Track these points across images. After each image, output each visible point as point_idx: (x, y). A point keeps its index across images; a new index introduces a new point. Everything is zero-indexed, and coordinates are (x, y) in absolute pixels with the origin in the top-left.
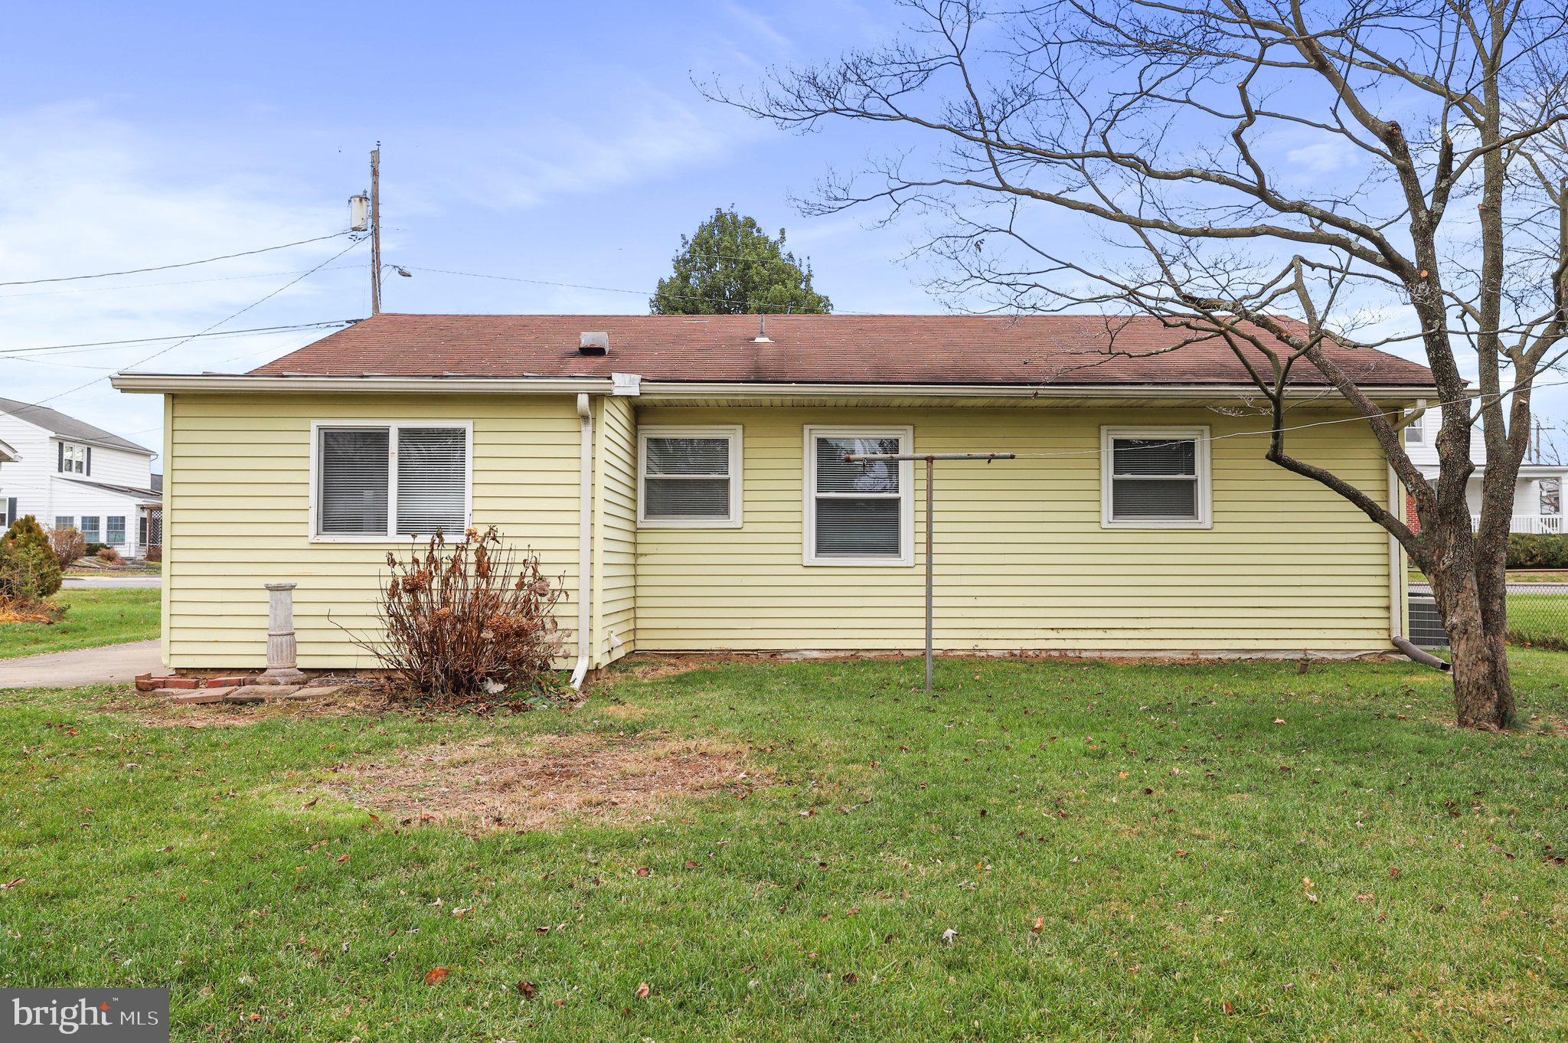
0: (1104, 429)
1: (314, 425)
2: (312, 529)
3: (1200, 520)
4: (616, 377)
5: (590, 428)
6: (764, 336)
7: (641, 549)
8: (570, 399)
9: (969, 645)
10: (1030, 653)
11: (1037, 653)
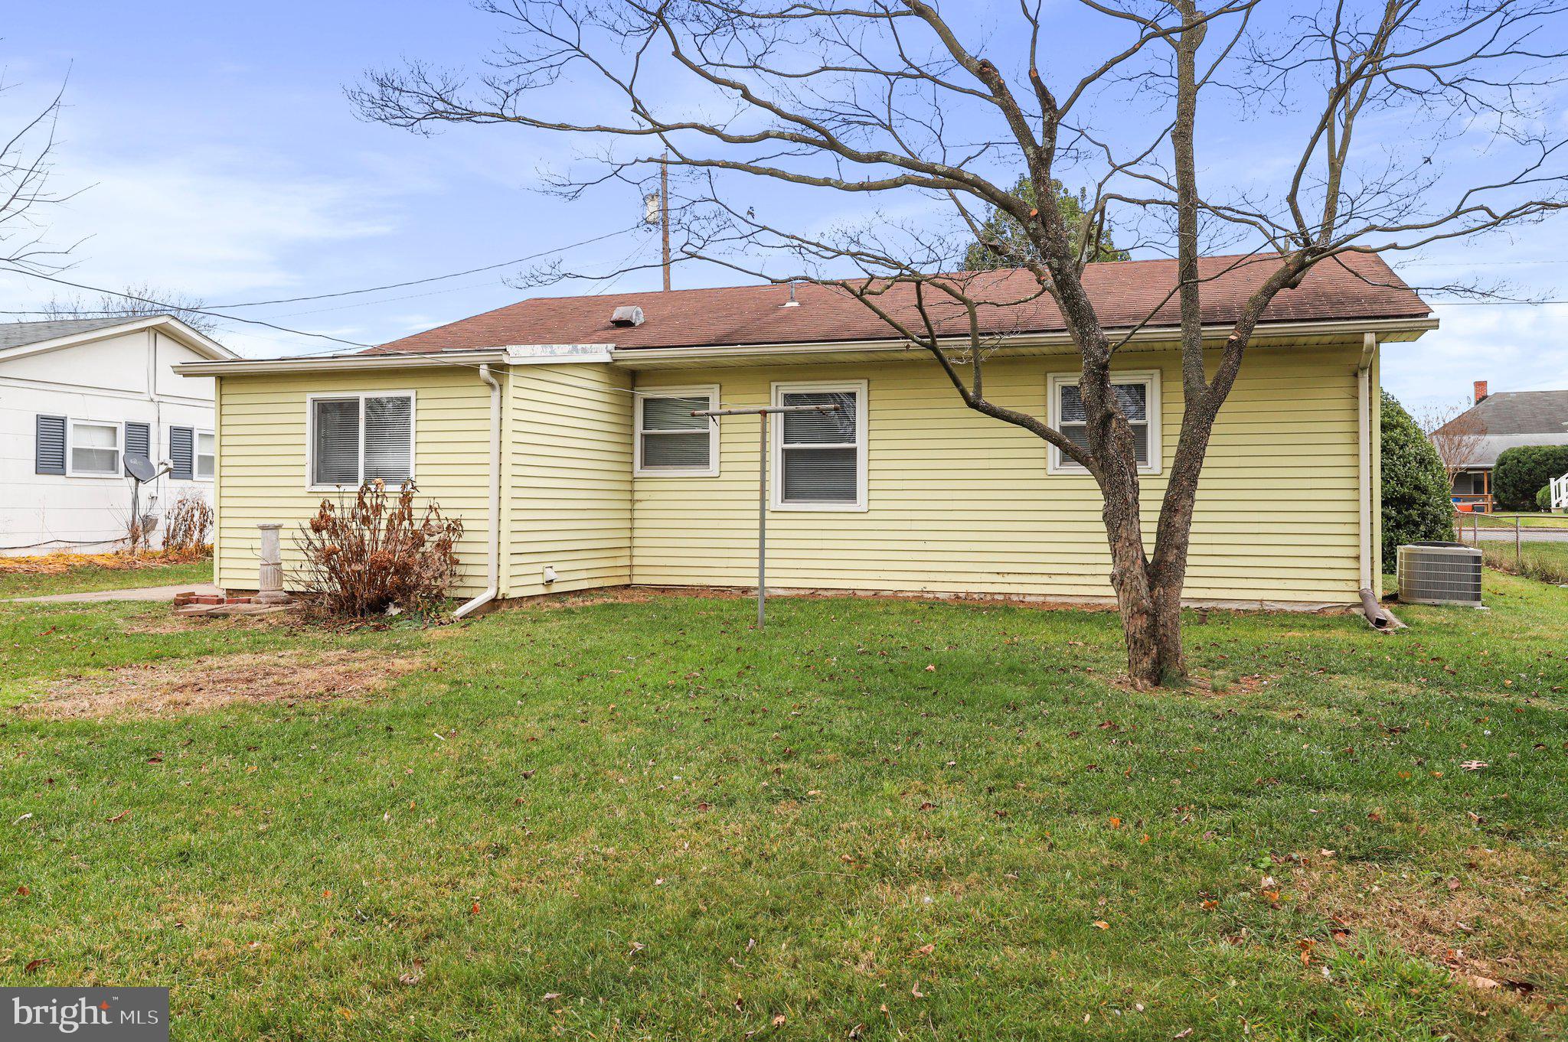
0: (1050, 376)
1: (309, 397)
2: (308, 481)
3: (1150, 466)
4: (512, 349)
5: (497, 393)
6: (793, 301)
7: (637, 496)
8: (471, 370)
9: (918, 587)
10: (975, 596)
11: (982, 596)
